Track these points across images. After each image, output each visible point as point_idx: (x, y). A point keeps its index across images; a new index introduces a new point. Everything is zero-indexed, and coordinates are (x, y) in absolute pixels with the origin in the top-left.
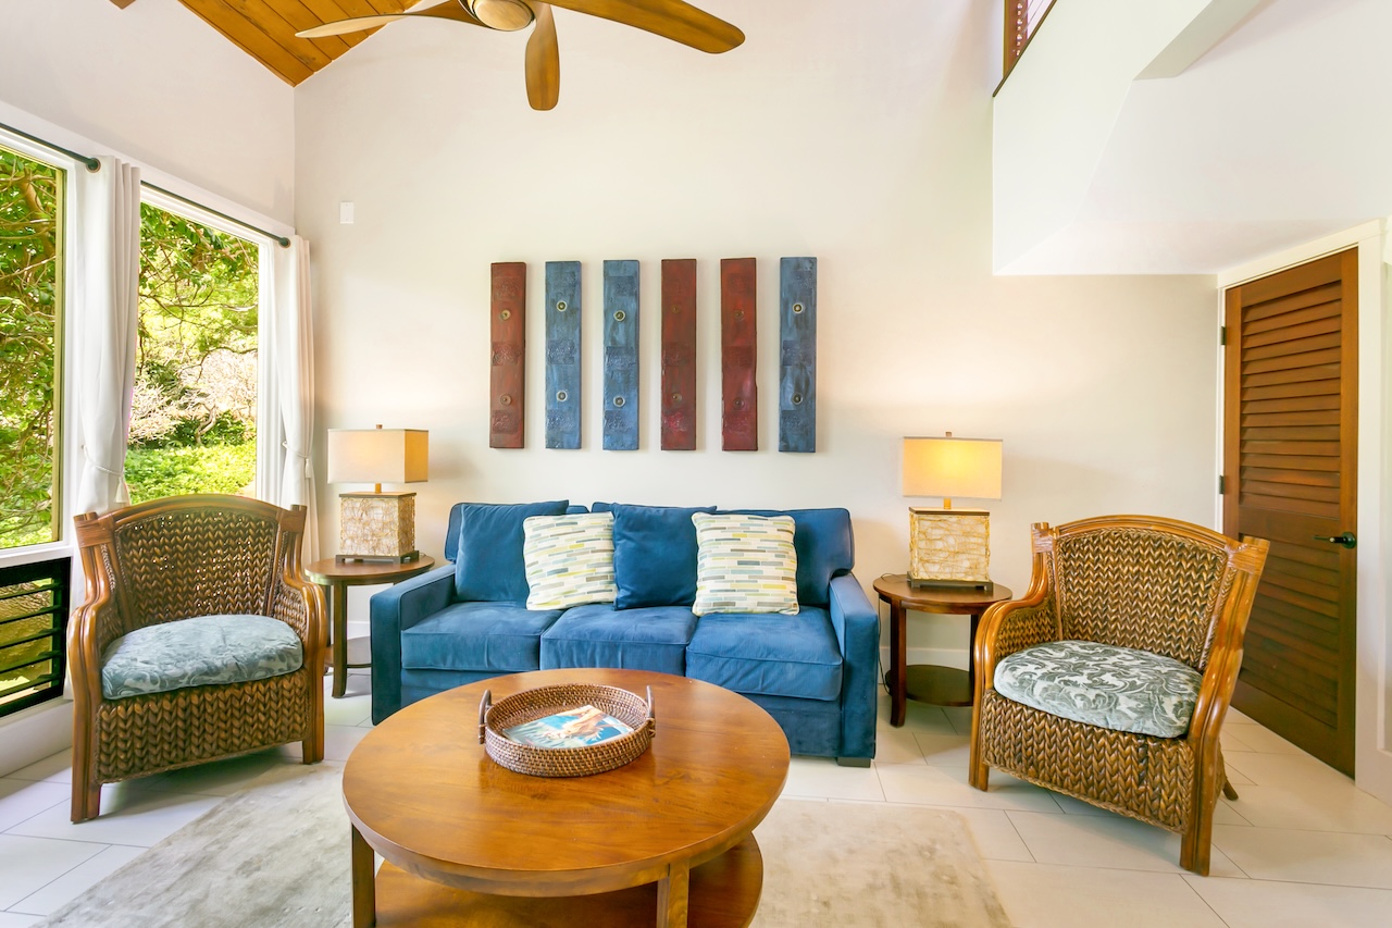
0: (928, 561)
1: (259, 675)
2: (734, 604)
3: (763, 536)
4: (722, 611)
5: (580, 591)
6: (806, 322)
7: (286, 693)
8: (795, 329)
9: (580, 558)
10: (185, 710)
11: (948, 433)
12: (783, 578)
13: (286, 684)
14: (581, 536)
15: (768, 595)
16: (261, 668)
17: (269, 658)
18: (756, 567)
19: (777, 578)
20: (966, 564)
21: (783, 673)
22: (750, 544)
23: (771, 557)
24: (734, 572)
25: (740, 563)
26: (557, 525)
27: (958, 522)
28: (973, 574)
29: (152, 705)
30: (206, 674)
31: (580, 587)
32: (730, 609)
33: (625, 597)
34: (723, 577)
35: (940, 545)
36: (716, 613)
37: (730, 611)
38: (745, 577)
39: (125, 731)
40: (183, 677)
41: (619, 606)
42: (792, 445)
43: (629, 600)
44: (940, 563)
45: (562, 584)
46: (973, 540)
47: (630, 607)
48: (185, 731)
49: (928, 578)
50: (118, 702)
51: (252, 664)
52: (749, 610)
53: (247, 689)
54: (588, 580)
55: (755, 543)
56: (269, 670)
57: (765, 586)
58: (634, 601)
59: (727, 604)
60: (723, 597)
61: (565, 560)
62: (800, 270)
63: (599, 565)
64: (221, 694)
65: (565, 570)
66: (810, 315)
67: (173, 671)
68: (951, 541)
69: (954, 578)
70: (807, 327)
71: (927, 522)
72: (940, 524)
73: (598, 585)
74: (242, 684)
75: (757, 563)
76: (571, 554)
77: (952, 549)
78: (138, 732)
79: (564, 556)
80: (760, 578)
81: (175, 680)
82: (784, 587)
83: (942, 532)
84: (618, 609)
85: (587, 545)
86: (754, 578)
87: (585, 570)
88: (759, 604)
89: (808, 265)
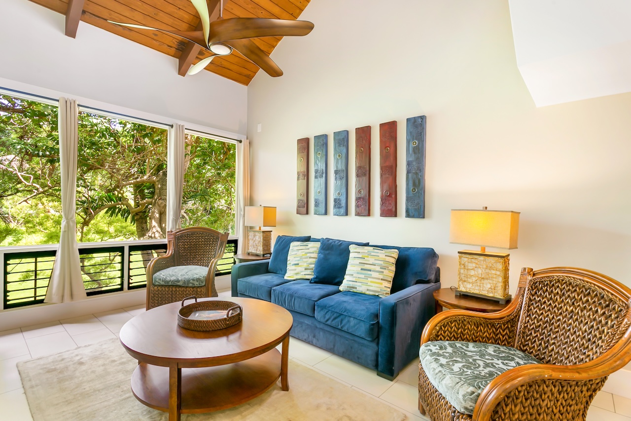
0: (465, 281)
1: (191, 285)
2: (356, 288)
3: (377, 258)
4: (351, 291)
5: (302, 273)
6: (419, 150)
7: (199, 293)
8: (413, 154)
9: (305, 260)
10: (171, 292)
11: (486, 208)
12: (382, 279)
13: (199, 290)
14: (307, 251)
15: (372, 286)
16: (191, 283)
17: (193, 280)
18: (369, 272)
19: (379, 279)
20: (489, 286)
21: (349, 321)
22: (369, 261)
23: (378, 268)
24: (358, 273)
25: (362, 269)
26: (301, 246)
27: (484, 260)
28: (492, 292)
29: (163, 288)
30: (176, 282)
31: (302, 272)
32: (355, 290)
33: (314, 278)
34: (352, 275)
35: (472, 273)
36: (349, 291)
37: (355, 291)
38: (363, 276)
39: (157, 294)
40: (170, 281)
41: (311, 281)
42: (411, 214)
43: (315, 280)
44: (473, 283)
45: (295, 270)
46: (493, 272)
47: (315, 282)
48: (171, 298)
49: (465, 291)
50: (156, 285)
51: (189, 281)
52: (363, 292)
53: (188, 289)
54: (306, 269)
55: (371, 260)
56: (193, 284)
57: (371, 282)
58: (317, 280)
59: (353, 288)
60: (351, 284)
61: (299, 260)
62: (416, 123)
63: (311, 264)
64: (180, 289)
65: (298, 264)
66: (420, 146)
67: (168, 279)
68: (480, 271)
69: (481, 293)
70: (419, 153)
71: (465, 259)
72: (473, 260)
73: (308, 272)
74: (187, 287)
75: (370, 270)
76: (301, 258)
77: (480, 276)
78: (160, 296)
79: (299, 259)
80: (370, 278)
81: (168, 282)
82: (381, 284)
83: (474, 265)
84: (311, 283)
85: (308, 255)
86: (366, 278)
87: (305, 265)
88: (368, 290)
89: (420, 120)
